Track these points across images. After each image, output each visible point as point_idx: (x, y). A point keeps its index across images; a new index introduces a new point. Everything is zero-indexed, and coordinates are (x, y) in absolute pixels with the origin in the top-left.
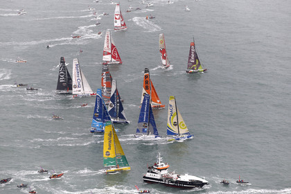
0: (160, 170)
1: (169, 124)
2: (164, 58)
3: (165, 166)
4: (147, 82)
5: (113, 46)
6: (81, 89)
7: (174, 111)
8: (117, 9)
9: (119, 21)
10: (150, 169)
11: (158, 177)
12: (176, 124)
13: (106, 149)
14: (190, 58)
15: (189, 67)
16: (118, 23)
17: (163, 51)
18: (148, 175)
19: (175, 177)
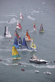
0: (34, 58)
1: (31, 46)
2: (35, 28)
3: (35, 57)
4: (27, 34)
5: (20, 24)
6: (8, 35)
7: (33, 43)
8: (21, 14)
9: (21, 17)
10: (31, 58)
11: (34, 60)
12: (33, 46)
13: (13, 53)
14: (41, 28)
15: (40, 31)
16: (21, 18)
17: (35, 26)
18: (31, 60)
19: (38, 60)
